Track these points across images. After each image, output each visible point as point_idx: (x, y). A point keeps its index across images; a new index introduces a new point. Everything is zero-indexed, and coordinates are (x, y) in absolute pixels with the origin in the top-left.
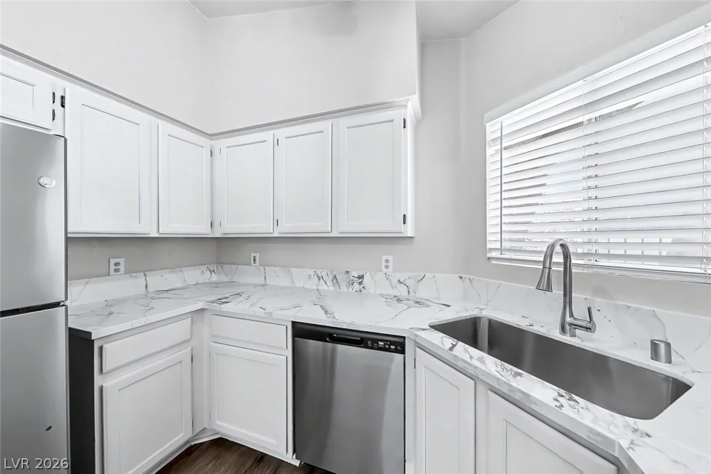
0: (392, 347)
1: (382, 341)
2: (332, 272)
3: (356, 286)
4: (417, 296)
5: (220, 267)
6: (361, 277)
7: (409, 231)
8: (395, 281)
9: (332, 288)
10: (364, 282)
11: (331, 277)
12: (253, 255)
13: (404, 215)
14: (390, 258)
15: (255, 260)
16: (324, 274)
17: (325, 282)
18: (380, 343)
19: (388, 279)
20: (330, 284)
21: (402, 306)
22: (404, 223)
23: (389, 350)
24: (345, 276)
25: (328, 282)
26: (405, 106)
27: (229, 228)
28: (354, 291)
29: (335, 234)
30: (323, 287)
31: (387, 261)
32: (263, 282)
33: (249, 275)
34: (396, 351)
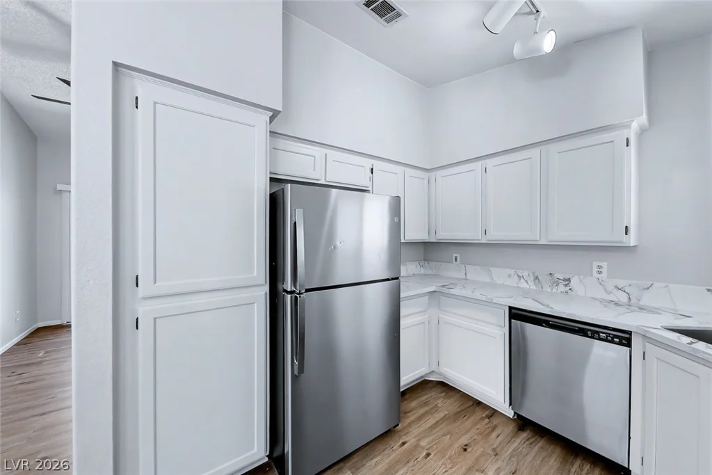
0: (615, 339)
1: (603, 333)
2: (534, 273)
3: (562, 288)
4: (641, 303)
5: (426, 263)
6: (569, 280)
7: (632, 240)
8: (611, 287)
9: (533, 287)
10: (571, 284)
11: (532, 278)
12: (454, 255)
13: (626, 227)
14: (604, 265)
15: (456, 259)
16: (525, 274)
17: (526, 281)
18: (601, 334)
19: (601, 284)
20: (531, 283)
21: (621, 310)
22: (626, 234)
23: (612, 342)
24: (549, 278)
25: (529, 282)
26: (629, 127)
27: (444, 235)
28: (559, 291)
29: (543, 242)
30: (523, 285)
31: (599, 267)
32: (464, 277)
33: (452, 271)
34: (620, 343)
